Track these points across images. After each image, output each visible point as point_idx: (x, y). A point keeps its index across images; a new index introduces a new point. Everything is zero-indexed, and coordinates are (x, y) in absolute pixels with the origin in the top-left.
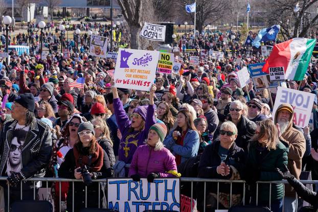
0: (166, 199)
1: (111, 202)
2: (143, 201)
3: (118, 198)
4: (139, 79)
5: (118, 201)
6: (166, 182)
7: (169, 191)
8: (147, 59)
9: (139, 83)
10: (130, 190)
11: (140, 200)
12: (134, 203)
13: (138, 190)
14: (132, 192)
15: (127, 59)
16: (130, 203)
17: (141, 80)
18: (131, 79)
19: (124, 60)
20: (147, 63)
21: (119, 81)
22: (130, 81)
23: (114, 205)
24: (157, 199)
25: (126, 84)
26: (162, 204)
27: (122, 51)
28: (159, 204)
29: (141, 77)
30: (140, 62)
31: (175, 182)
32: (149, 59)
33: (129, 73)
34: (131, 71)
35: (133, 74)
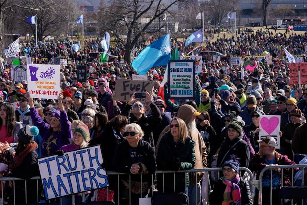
0: (92, 165)
1: (45, 179)
2: (73, 171)
3: (50, 174)
4: (48, 90)
5: (50, 176)
6: (89, 151)
7: (93, 158)
8: (51, 72)
9: (49, 93)
10: (59, 164)
11: (70, 172)
12: (65, 175)
13: (66, 163)
14: (61, 166)
15: (35, 73)
16: (61, 176)
17: (50, 90)
18: (42, 90)
19: (33, 74)
20: (52, 76)
21: (33, 92)
22: (42, 92)
23: (47, 180)
24: (84, 167)
25: (38, 95)
26: (90, 170)
27: (30, 66)
28: (86, 171)
29: (50, 88)
30: (46, 74)
31: (96, 149)
32: (53, 72)
33: (39, 85)
34: (41, 83)
35: (42, 85)
